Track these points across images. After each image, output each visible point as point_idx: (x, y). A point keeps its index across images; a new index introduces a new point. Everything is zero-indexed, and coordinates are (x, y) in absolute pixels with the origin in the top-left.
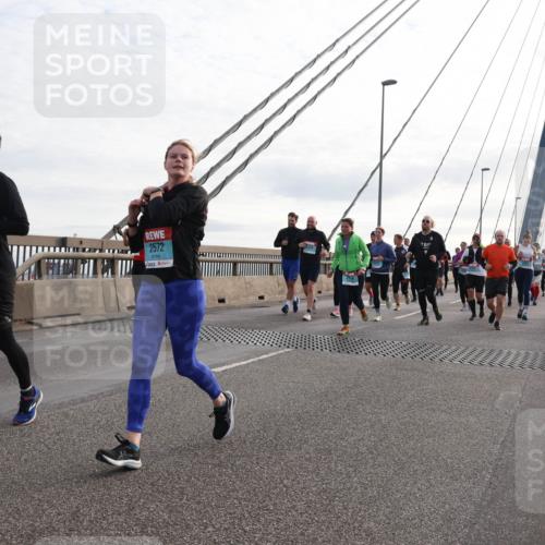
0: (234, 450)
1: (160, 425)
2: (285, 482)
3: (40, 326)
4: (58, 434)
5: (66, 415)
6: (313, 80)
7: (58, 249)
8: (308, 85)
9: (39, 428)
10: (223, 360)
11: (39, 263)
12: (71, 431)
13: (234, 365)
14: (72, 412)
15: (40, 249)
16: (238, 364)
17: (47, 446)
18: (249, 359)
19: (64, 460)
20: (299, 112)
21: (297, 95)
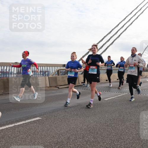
0: (111, 122)
1: (91, 114)
2: (126, 131)
3: (59, 88)
4: (64, 116)
5: (66, 111)
6: (131, 18)
7: (63, 67)
8: (130, 20)
9: (59, 115)
10: (108, 97)
11: (58, 71)
12: (67, 116)
13: (111, 98)
14: (67, 111)
15: (58, 67)
16: (112, 98)
17: (61, 120)
18: (115, 96)
19: (66, 124)
20: (127, 27)
21: (127, 23)
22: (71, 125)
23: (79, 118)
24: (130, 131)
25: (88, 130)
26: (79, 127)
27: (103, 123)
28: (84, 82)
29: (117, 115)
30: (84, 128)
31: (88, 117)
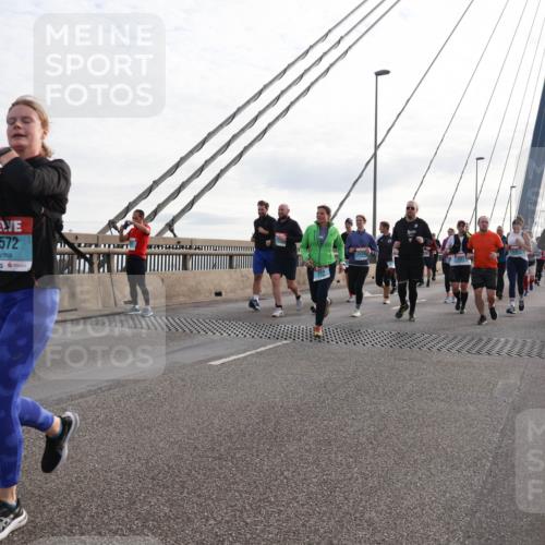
0: (234, 443)
1: (159, 419)
2: (286, 473)
6: (306, 71)
8: (302, 76)
10: (221, 353)
13: (232, 358)
16: (236, 357)
18: (246, 351)
20: (292, 103)
21: (290, 86)
22: (84, 458)
23: (114, 435)
24: (299, 474)
25: (150, 476)
26: (115, 465)
27: (203, 447)
28: (134, 301)
29: (253, 416)
30: (135, 471)
31: (148, 428)
